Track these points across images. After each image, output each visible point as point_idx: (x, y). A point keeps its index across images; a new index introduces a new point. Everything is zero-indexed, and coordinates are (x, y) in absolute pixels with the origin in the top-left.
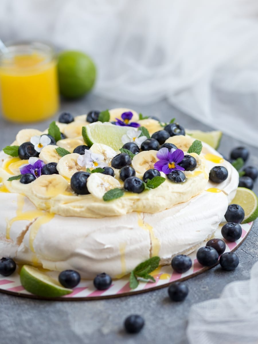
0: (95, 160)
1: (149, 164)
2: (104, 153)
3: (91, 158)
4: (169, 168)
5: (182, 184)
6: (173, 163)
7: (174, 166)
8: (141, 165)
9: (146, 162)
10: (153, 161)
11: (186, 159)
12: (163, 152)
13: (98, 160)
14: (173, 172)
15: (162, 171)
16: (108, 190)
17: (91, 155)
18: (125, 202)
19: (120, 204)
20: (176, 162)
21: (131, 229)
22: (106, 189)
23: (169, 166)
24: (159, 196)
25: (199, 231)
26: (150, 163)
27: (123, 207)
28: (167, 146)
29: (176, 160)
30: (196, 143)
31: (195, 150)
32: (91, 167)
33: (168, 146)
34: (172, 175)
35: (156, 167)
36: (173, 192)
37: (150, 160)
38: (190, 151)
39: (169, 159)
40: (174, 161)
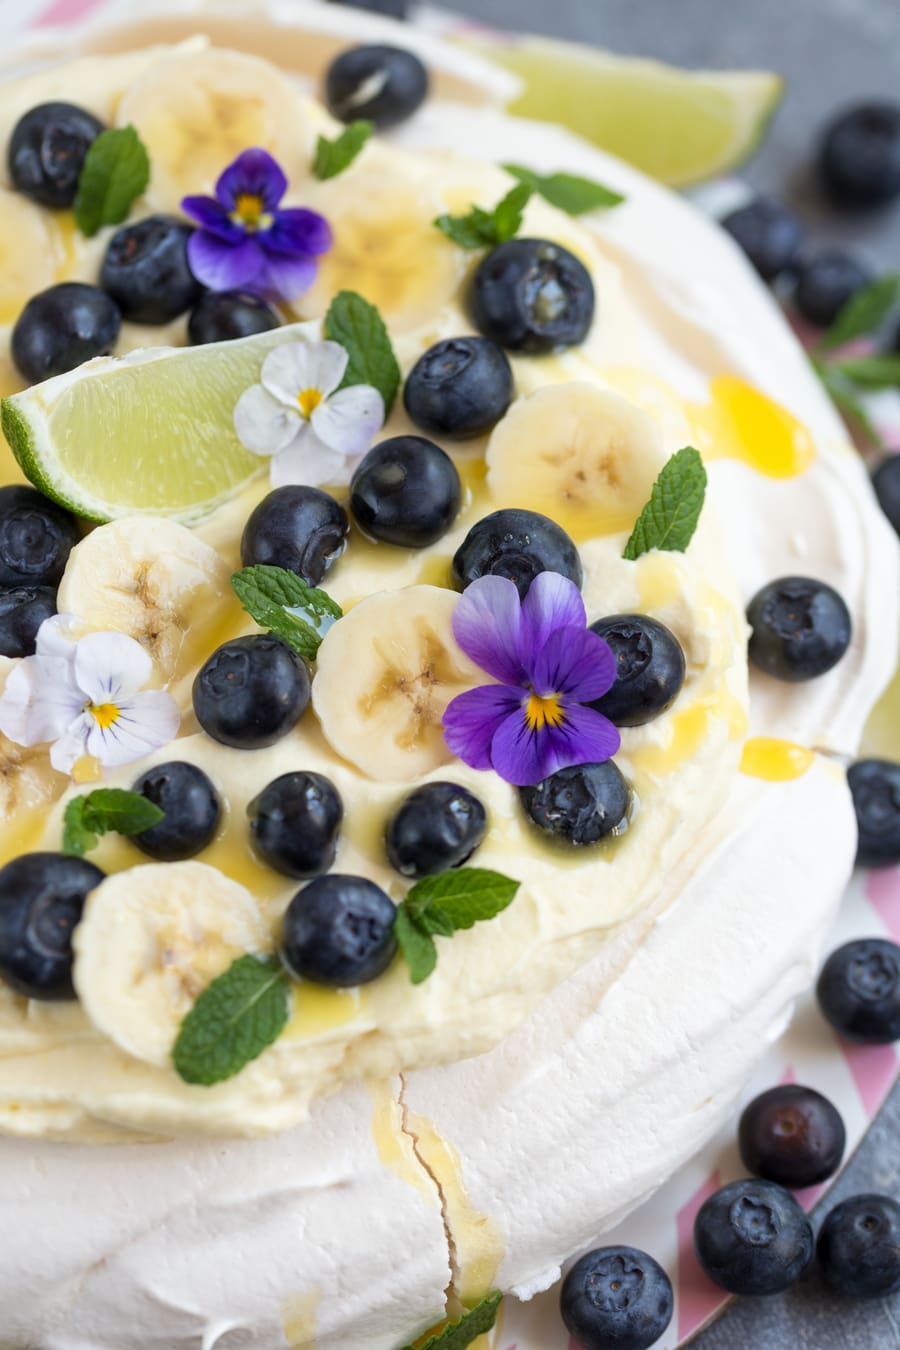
0: (101, 698)
1: (414, 696)
2: (140, 590)
3: (77, 689)
4: (532, 723)
5: (610, 860)
6: (551, 697)
7: (560, 711)
8: (366, 707)
9: (394, 683)
10: (433, 667)
11: (625, 655)
12: (490, 603)
13: (114, 689)
14: (555, 776)
15: (493, 767)
16: (200, 983)
17: (71, 660)
18: (296, 1066)
19: (272, 1086)
20: (568, 691)
21: (342, 1186)
22: (185, 983)
23: (529, 715)
24: (486, 996)
25: (708, 1100)
26: (419, 689)
27: (290, 1089)
28: (509, 551)
29: (569, 683)
30: (672, 483)
31: (666, 527)
32: (80, 751)
33: (515, 556)
34: (554, 793)
35: (458, 731)
36: (561, 940)
37: (413, 664)
38: (642, 540)
39: (527, 668)
40: (559, 684)
